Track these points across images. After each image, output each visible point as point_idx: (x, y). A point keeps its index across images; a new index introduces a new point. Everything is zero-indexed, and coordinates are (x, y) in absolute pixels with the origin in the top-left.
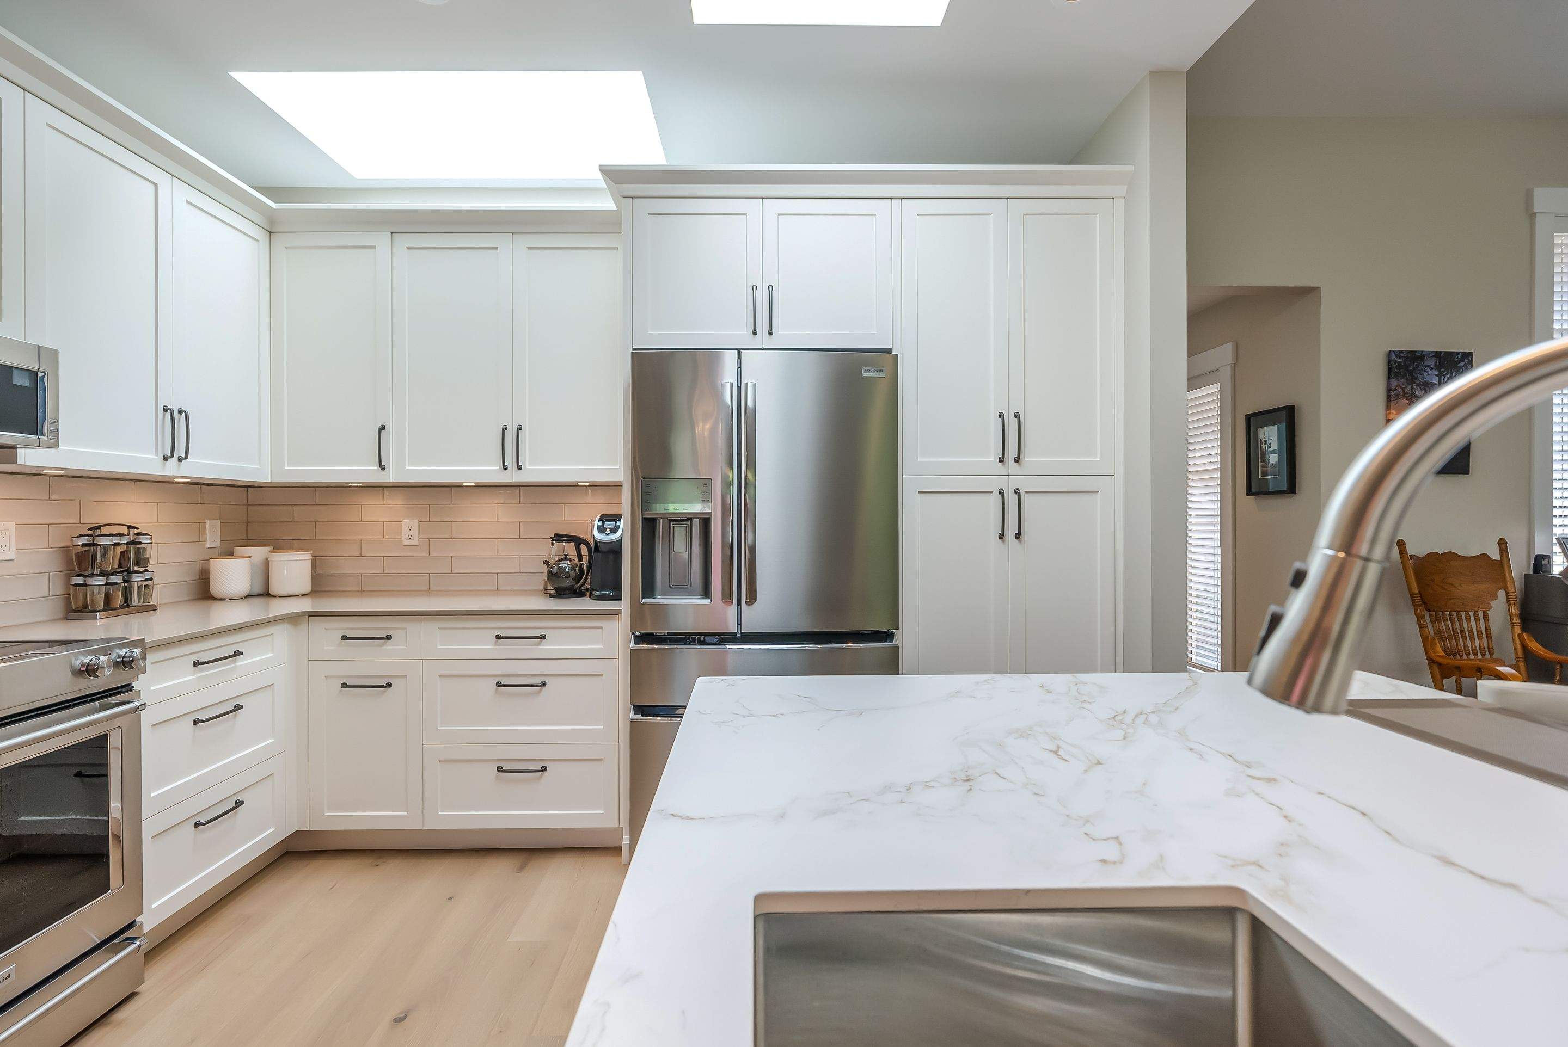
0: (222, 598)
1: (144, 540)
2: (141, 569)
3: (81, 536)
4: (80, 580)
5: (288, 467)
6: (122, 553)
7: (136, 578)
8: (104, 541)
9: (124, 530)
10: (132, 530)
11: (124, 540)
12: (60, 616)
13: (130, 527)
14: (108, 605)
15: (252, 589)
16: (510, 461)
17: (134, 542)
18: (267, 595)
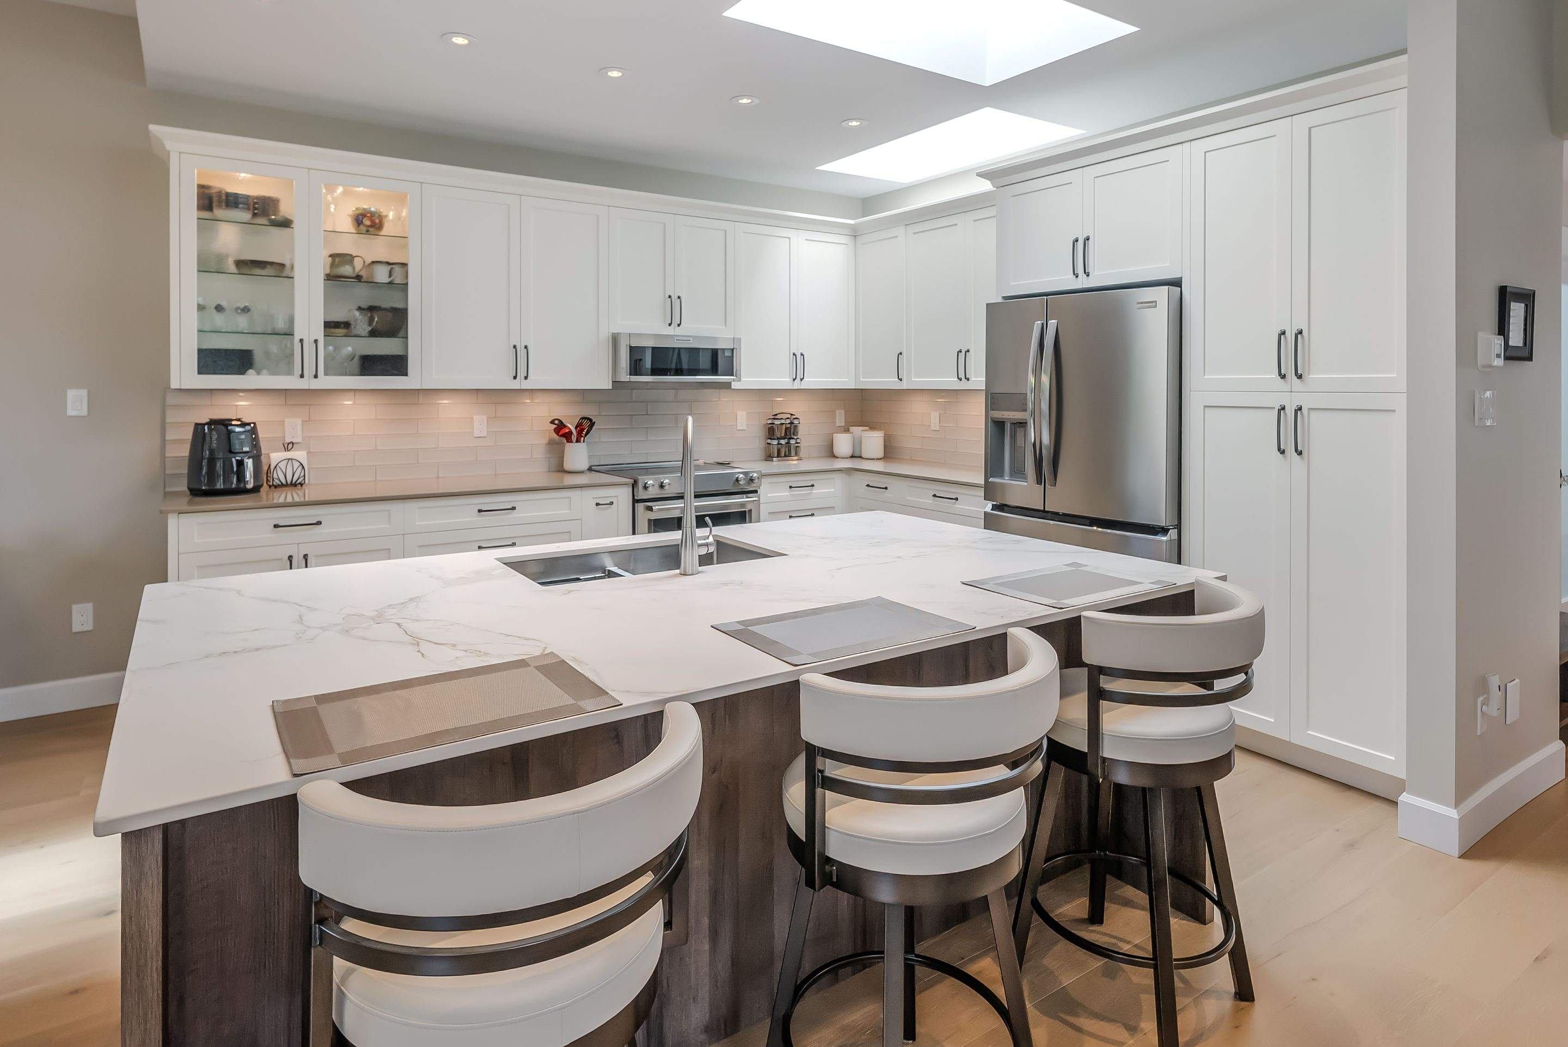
0: (838, 456)
1: (796, 422)
2: (795, 437)
3: (770, 419)
4: (769, 441)
5: (862, 379)
6: (786, 429)
7: (792, 442)
8: (777, 422)
9: (789, 416)
10: (792, 416)
11: (788, 421)
12: (764, 458)
13: (792, 415)
14: (779, 456)
15: (853, 452)
16: (962, 375)
17: (791, 423)
18: (861, 457)
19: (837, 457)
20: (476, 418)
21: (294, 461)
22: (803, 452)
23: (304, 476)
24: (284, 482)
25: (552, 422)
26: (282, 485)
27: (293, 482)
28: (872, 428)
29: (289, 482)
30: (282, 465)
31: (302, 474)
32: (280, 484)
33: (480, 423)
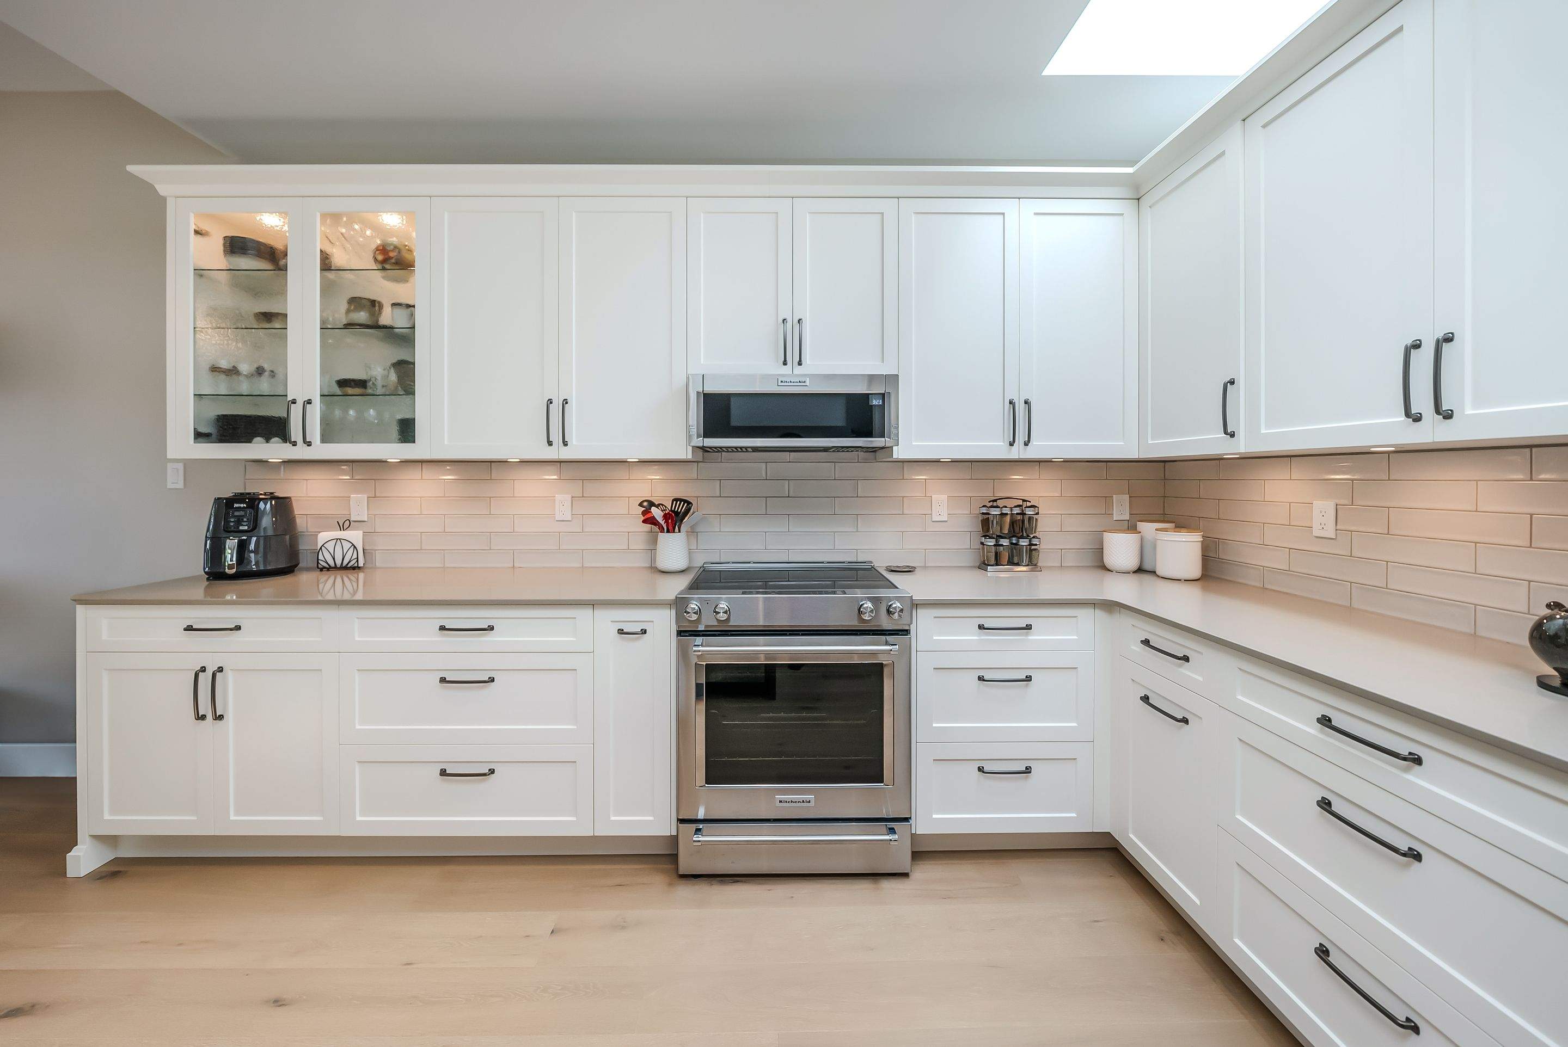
0: (1112, 569)
1: (1029, 512)
2: (1030, 536)
3: (985, 507)
4: (984, 540)
5: (1152, 440)
6: (1013, 523)
7: (1024, 541)
8: (996, 512)
9: (1020, 503)
10: (1026, 504)
11: (1016, 511)
12: (975, 566)
13: (1024, 501)
17: (1023, 514)
18: (1153, 573)
19: (1109, 570)
20: (558, 497)
21: (344, 542)
22: (1043, 560)
23: (357, 558)
24: (332, 564)
25: (641, 505)
26: (329, 569)
27: (344, 564)
28: (1181, 525)
29: (339, 563)
30: (330, 546)
31: (355, 556)
32: (328, 566)
33: (562, 504)
